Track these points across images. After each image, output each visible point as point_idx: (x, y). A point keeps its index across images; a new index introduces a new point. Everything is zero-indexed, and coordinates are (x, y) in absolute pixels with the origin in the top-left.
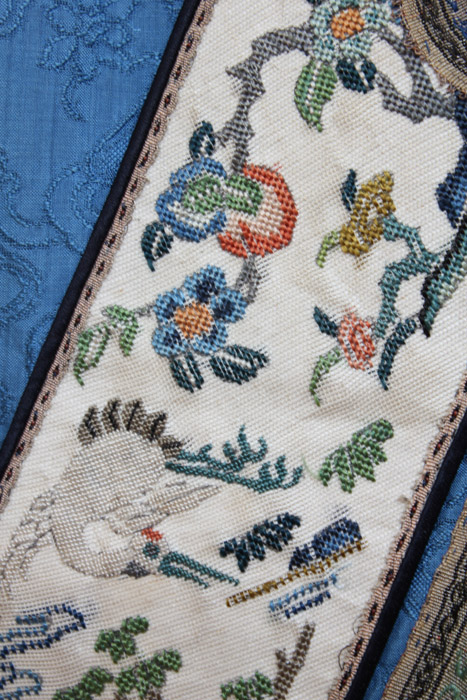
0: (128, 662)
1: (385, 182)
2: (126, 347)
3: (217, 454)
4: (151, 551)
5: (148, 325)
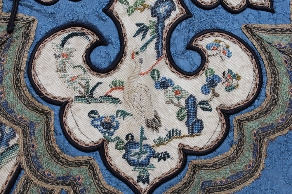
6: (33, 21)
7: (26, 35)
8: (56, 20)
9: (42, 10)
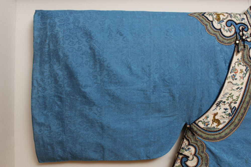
0: (231, 95)
1: (242, 70)
2: (230, 78)
3: (235, 84)
4: (232, 89)
5: (231, 77)
6: (248, 45)
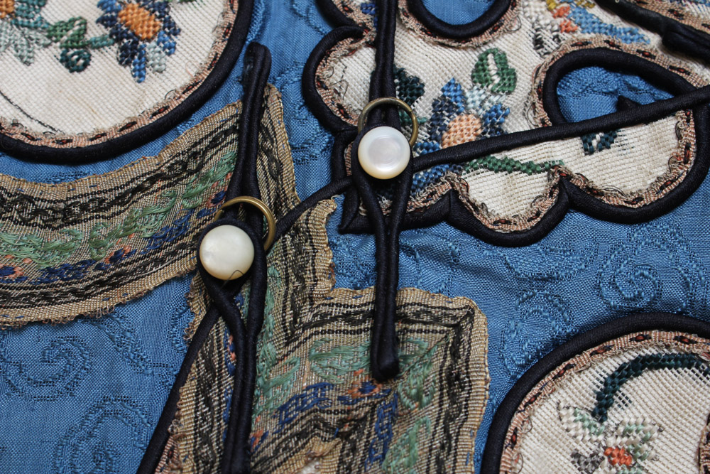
6: (470, 316)
7: (454, 382)
8: (560, 305)
9: (498, 267)
